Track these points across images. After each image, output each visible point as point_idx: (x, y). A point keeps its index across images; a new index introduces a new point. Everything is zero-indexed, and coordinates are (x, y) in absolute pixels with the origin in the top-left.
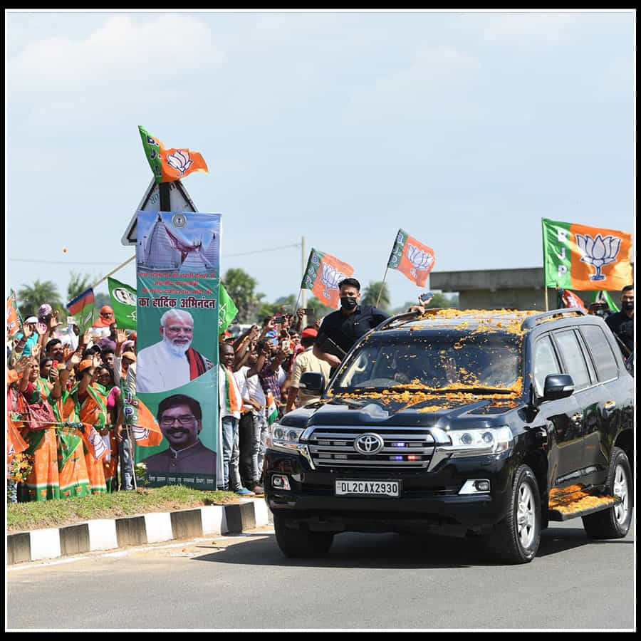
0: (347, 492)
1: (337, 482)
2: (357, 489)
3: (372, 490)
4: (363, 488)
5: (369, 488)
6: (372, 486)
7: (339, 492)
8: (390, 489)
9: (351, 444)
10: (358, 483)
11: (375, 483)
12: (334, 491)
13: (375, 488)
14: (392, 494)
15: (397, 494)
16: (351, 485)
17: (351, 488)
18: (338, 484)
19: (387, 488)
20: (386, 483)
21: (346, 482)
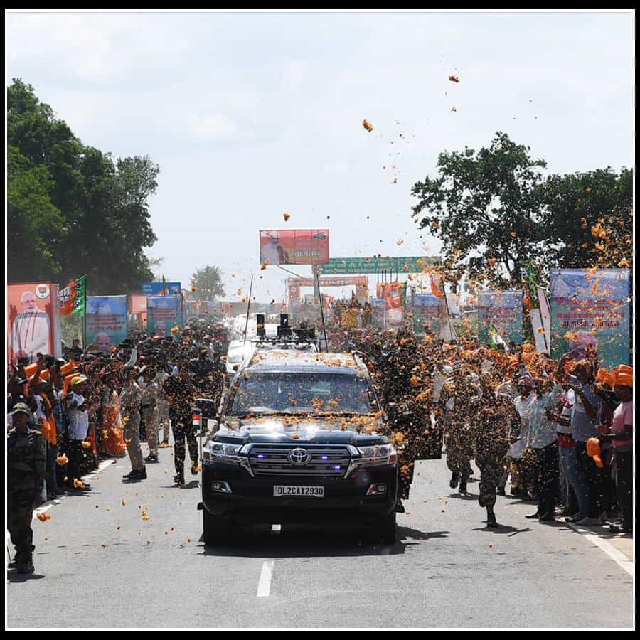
0: (282, 494)
1: (275, 487)
2: (291, 492)
3: (303, 493)
4: (295, 491)
5: (301, 491)
6: (303, 489)
7: (276, 494)
8: (317, 491)
9: (286, 457)
10: (292, 487)
11: (305, 487)
12: (273, 493)
13: (305, 491)
14: (319, 495)
15: (322, 496)
16: (286, 489)
17: (286, 491)
18: (276, 488)
19: (315, 491)
20: (314, 487)
21: (282, 487)
